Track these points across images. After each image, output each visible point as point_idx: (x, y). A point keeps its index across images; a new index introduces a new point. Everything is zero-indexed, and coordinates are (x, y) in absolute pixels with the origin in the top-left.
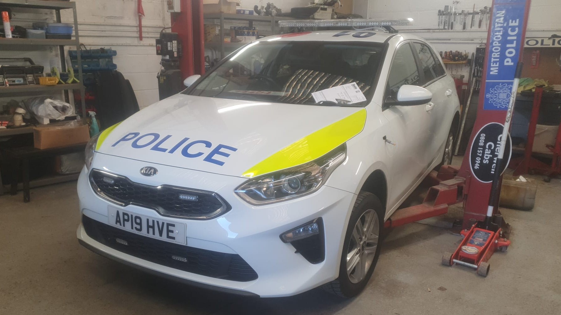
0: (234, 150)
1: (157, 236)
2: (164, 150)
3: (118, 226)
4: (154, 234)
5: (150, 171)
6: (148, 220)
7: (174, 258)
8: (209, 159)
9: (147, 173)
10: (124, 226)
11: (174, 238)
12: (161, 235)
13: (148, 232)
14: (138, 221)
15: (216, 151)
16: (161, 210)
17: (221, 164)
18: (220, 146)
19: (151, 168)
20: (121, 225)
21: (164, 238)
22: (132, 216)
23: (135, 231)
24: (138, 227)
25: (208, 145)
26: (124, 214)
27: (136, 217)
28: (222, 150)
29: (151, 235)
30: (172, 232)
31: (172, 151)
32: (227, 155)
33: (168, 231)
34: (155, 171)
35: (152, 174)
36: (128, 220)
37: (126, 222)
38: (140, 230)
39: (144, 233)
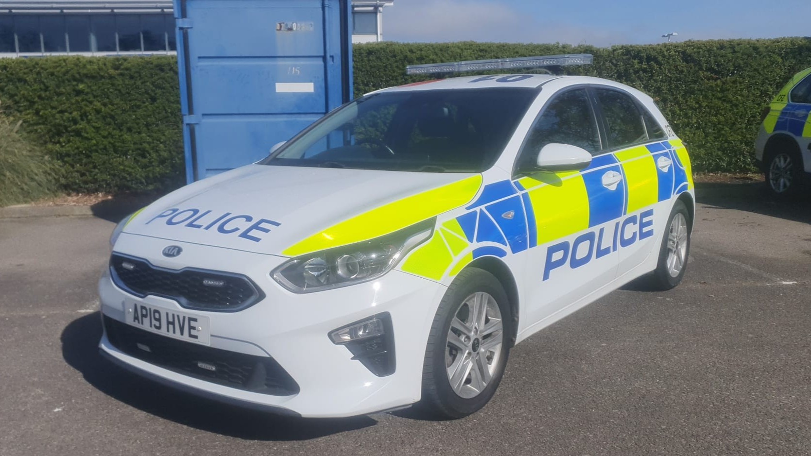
0: (277, 224)
1: (177, 336)
2: (199, 227)
3: (136, 324)
4: (174, 332)
5: (173, 251)
6: (167, 314)
7: (201, 365)
8: (245, 235)
9: (169, 253)
10: (142, 324)
11: (196, 337)
12: (182, 334)
13: (168, 331)
14: (157, 316)
15: (256, 227)
16: (184, 301)
17: (257, 240)
18: (263, 221)
19: (175, 247)
20: (139, 323)
21: (185, 338)
22: (150, 309)
23: (154, 330)
24: (157, 324)
25: (249, 219)
26: (143, 308)
27: (156, 311)
28: (263, 225)
29: (170, 335)
30: (194, 328)
31: (207, 228)
32: (267, 231)
33: (191, 328)
34: (179, 250)
35: (175, 254)
36: (146, 316)
37: (144, 318)
38: (159, 328)
39: (163, 332)
